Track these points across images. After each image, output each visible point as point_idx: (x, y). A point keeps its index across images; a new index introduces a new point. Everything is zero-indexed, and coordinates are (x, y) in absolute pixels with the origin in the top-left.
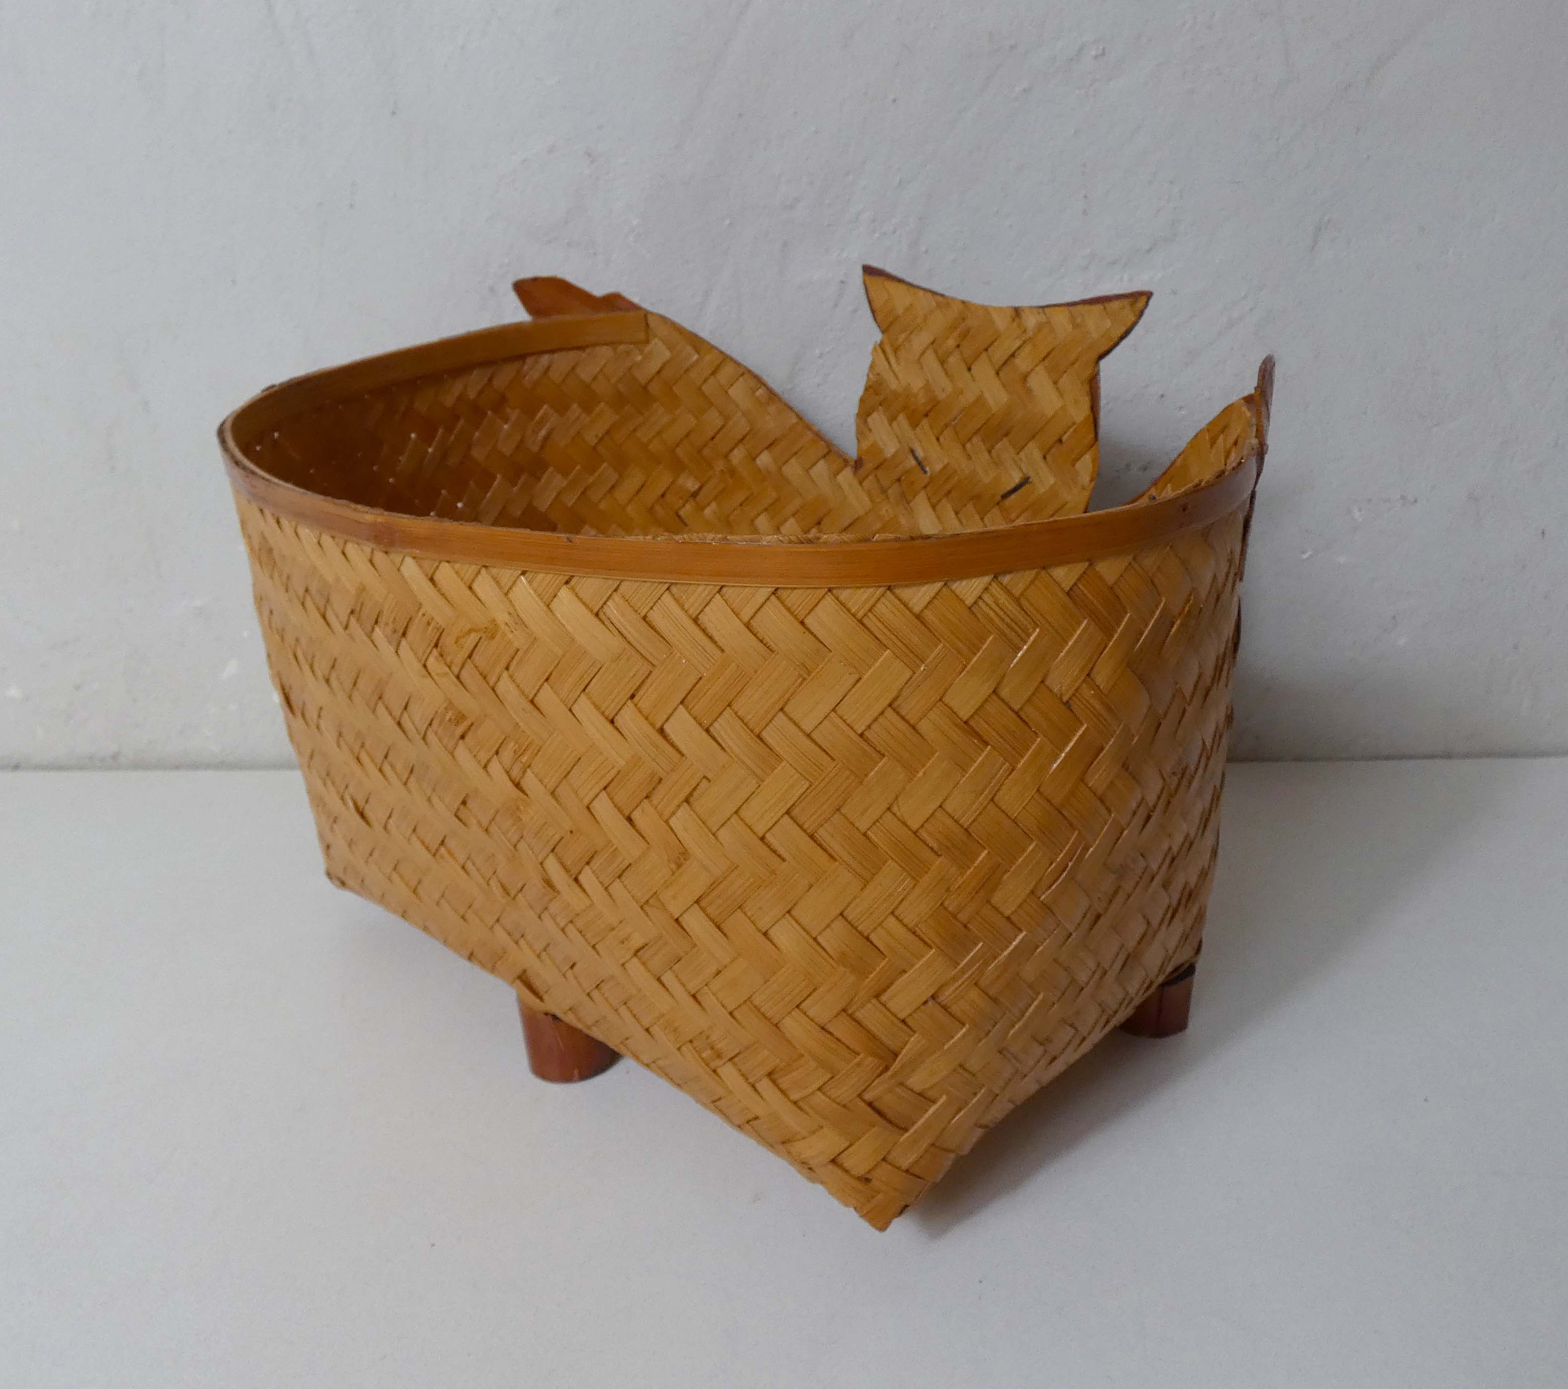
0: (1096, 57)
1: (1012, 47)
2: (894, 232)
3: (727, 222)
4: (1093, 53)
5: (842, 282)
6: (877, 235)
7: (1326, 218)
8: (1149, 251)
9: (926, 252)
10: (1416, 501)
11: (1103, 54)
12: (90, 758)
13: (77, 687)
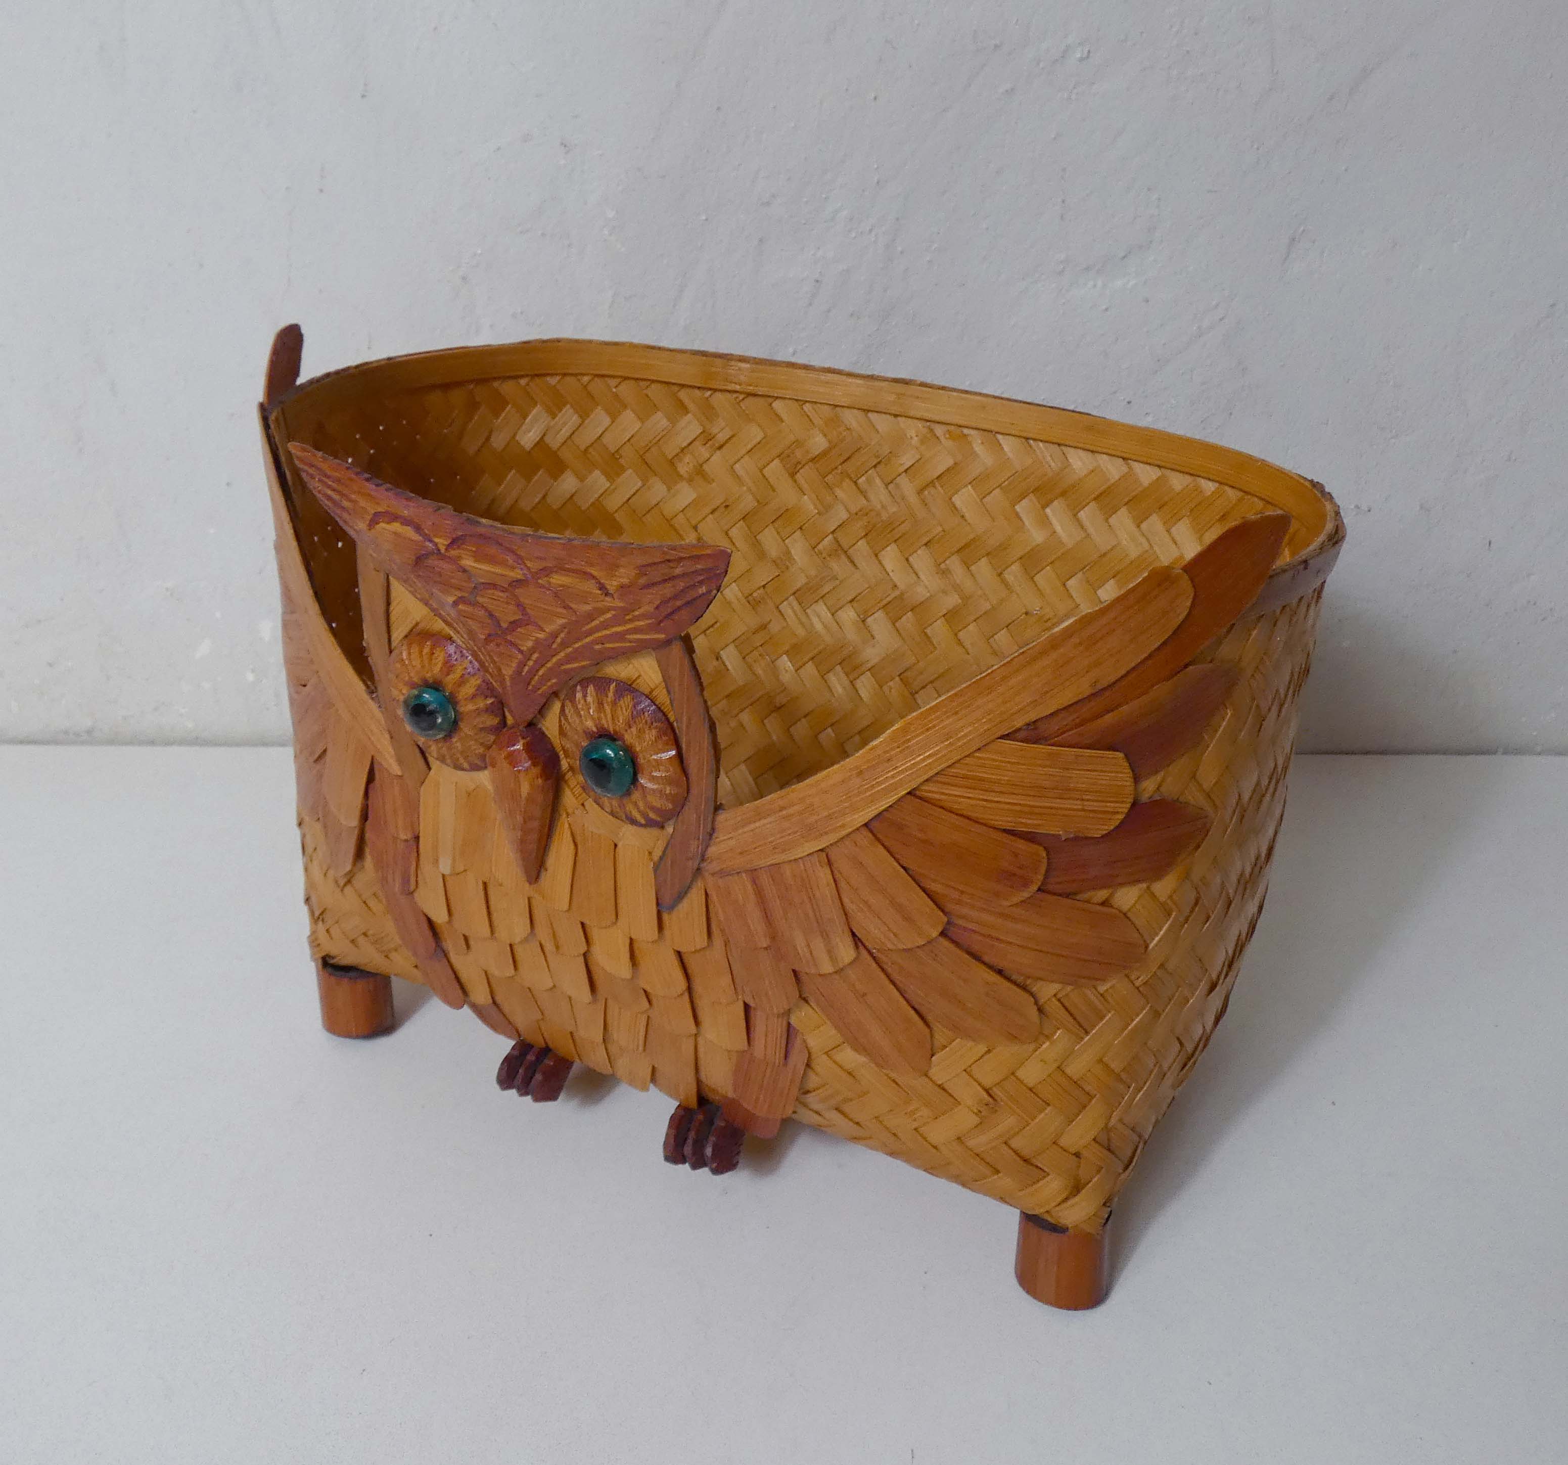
0: (1081, 60)
1: (996, 47)
2: (871, 231)
4: (1078, 55)
5: (817, 281)
6: (853, 235)
7: (1301, 230)
8: (1123, 258)
9: (902, 253)
10: (1370, 511)
11: (1088, 57)
12: (66, 732)
13: (50, 665)
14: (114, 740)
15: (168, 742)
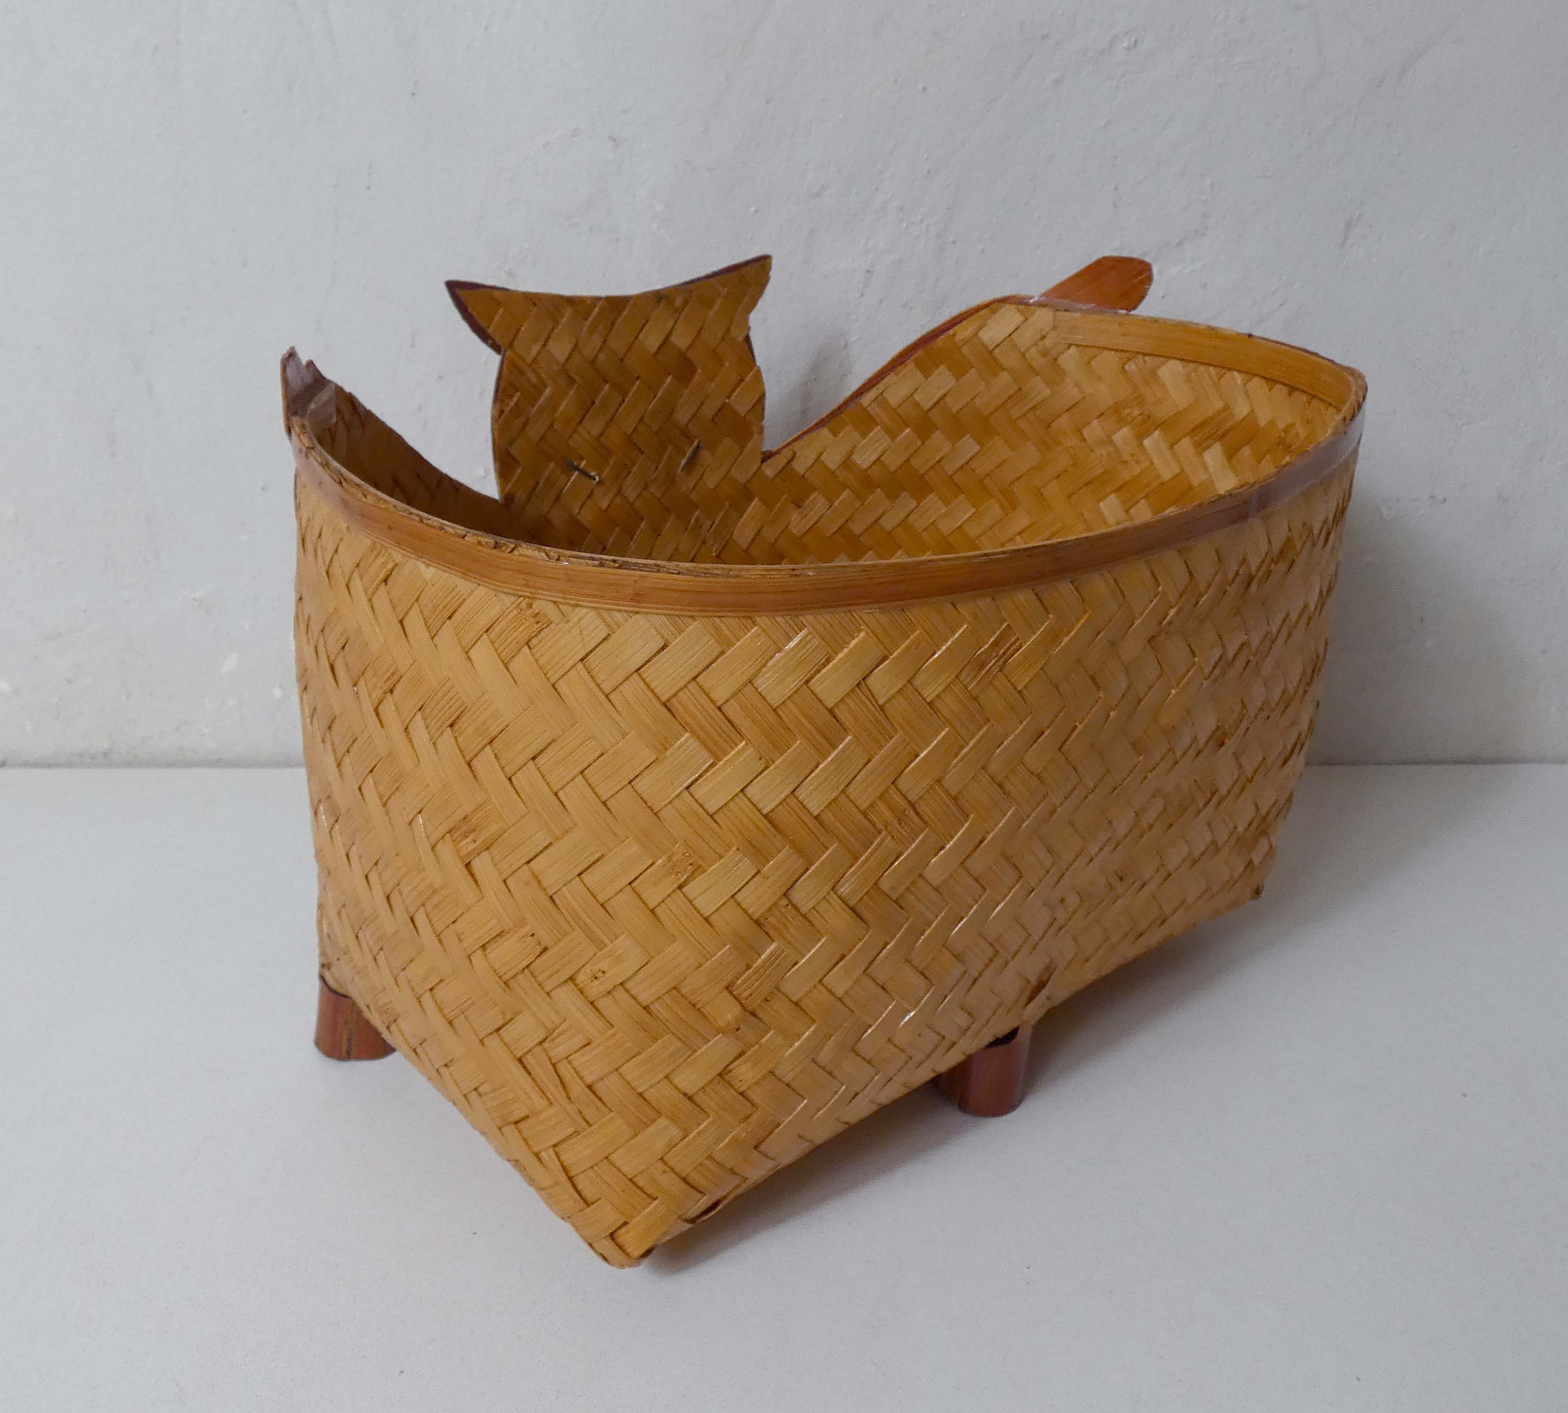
0: (1129, 49)
1: (1044, 37)
2: (922, 221)
3: (753, 209)
4: (1125, 44)
5: (868, 271)
6: (904, 225)
7: (1357, 214)
8: (1179, 244)
9: (954, 242)
10: (1445, 500)
11: (1134, 46)
12: (81, 755)
13: (69, 681)
14: (131, 763)
15: (187, 764)
